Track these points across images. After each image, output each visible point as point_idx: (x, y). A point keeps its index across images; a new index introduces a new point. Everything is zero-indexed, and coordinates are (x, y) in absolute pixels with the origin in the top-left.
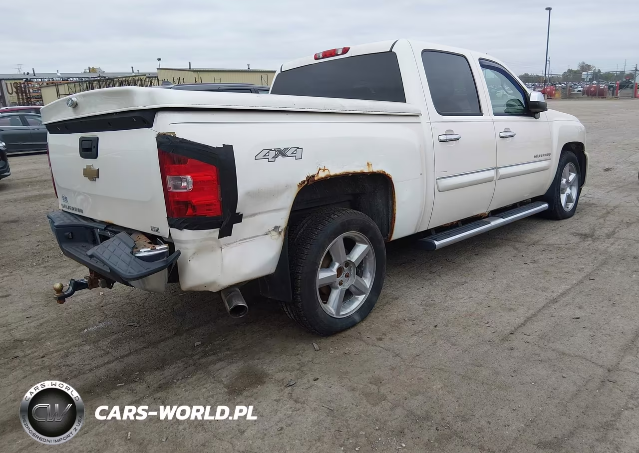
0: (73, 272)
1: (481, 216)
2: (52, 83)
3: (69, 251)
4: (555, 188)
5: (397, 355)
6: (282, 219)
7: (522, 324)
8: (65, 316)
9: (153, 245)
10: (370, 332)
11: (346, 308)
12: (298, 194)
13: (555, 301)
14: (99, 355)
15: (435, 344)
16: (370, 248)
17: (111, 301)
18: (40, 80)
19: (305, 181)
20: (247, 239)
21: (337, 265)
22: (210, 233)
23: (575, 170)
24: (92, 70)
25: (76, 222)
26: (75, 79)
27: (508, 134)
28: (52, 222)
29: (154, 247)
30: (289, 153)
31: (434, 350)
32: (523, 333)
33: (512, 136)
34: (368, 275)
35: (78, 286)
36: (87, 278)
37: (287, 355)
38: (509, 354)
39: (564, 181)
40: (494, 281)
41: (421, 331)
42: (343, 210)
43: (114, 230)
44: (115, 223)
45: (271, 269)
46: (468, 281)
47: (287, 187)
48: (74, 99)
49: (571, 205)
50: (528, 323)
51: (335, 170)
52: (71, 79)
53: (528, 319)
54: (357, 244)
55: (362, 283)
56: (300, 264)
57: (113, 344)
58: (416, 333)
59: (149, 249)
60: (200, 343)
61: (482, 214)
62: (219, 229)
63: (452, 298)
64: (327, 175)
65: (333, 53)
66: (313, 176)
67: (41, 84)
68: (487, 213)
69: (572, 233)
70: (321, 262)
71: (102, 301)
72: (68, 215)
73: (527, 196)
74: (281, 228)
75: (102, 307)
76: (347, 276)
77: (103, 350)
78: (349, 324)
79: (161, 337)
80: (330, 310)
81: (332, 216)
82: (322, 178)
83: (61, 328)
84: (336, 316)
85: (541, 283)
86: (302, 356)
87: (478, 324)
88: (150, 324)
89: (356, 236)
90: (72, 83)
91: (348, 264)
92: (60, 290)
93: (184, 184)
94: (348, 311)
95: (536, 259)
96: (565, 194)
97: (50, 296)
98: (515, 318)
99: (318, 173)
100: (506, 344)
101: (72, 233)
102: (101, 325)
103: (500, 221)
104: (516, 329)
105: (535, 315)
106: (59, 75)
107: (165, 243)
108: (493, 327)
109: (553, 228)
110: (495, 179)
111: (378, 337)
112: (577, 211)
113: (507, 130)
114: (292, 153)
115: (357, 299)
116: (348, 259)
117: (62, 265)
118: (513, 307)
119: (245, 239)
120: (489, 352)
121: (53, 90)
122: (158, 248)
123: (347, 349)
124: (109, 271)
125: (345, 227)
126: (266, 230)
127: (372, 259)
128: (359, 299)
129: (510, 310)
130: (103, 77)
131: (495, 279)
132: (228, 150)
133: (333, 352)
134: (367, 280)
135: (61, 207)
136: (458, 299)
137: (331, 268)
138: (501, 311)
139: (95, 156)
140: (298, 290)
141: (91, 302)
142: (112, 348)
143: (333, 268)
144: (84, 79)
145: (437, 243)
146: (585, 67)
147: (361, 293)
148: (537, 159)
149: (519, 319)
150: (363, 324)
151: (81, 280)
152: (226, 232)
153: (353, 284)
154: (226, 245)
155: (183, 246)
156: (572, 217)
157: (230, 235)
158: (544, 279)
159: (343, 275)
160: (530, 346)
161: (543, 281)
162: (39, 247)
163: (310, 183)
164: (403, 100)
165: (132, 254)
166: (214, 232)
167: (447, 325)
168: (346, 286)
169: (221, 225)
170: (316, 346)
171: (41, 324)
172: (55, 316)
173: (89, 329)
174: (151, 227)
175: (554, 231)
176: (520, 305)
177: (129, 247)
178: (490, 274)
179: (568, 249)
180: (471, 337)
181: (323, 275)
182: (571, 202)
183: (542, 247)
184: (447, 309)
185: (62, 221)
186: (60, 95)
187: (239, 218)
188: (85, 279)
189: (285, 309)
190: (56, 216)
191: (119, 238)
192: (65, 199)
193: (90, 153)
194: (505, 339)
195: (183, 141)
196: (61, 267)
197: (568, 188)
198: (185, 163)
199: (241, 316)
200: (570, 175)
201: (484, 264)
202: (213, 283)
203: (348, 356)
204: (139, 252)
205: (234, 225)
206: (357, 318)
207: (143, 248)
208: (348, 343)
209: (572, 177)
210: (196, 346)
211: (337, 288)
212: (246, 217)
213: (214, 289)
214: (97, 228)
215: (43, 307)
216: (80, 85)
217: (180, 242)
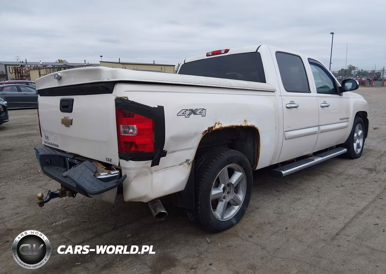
0: (46, 184)
1: (308, 156)
2: (37, 68)
3: (48, 172)
4: (351, 139)
5: (264, 248)
6: (191, 155)
7: (343, 228)
8: (40, 214)
9: (109, 171)
10: (243, 231)
11: (227, 214)
12: (202, 139)
13: (361, 213)
14: (63, 242)
15: (288, 241)
16: (244, 175)
17: (71, 204)
18: (29, 66)
19: (207, 130)
20: (169, 167)
21: (223, 186)
22: (146, 163)
23: (362, 128)
24: (60, 61)
25: (53, 153)
26: (50, 66)
27: (325, 105)
28: (37, 152)
29: (109, 172)
30: (198, 113)
31: (288, 245)
32: (344, 234)
33: (327, 106)
34: (241, 192)
35: (53, 195)
36: (60, 190)
37: (189, 246)
38: (338, 249)
39: (355, 135)
40: (319, 198)
41: (277, 232)
42: (228, 150)
43: (79, 159)
44: (80, 155)
45: (182, 188)
46: (302, 197)
47: (196, 134)
48: (59, 74)
49: (359, 150)
50: (347, 228)
51: (226, 124)
52: (48, 66)
53: (346, 225)
54: (235, 172)
55: (238, 197)
56: (200, 185)
57: (73, 234)
58: (274, 233)
59: (107, 173)
60: (130, 235)
61: (308, 154)
62: (151, 161)
63: (294, 209)
64: (221, 127)
65: (219, 52)
66: (212, 128)
67: (30, 68)
68: (311, 154)
69: (362, 168)
70: (214, 184)
71: (65, 204)
72: (48, 149)
73: (334, 144)
74: (190, 161)
75: (65, 208)
76: (228, 193)
77: (66, 238)
78: (229, 225)
79: (104, 230)
80: (217, 215)
81: (222, 154)
82: (218, 129)
83: (38, 222)
84: (221, 219)
85: (349, 200)
86: (199, 247)
87: (314, 228)
88: (97, 221)
89: (235, 167)
90: (49, 68)
91: (229, 185)
92: (41, 198)
93: (131, 131)
94: (229, 216)
95: (343, 184)
96: (356, 143)
97: (31, 200)
98: (338, 224)
99: (215, 126)
100: (335, 242)
101: (50, 160)
102: (64, 221)
103: (320, 159)
104: (340, 232)
105: (350, 222)
106: (41, 63)
107: (117, 169)
108: (324, 230)
109: (350, 164)
110: (317, 133)
111: (249, 235)
112: (362, 154)
113: (325, 103)
114: (200, 113)
115: (234, 208)
116: (230, 182)
117: (39, 179)
118: (335, 216)
119: (167, 168)
120: (325, 247)
121: (37, 72)
122: (112, 173)
123: (230, 243)
124: (76, 187)
125: (229, 161)
126: (181, 162)
127: (244, 182)
128: (235, 208)
129: (334, 218)
130: (67, 65)
131: (319, 197)
132: (161, 109)
133: (220, 245)
134: (241, 195)
135: (43, 143)
136: (298, 210)
137: (219, 187)
138: (327, 219)
139: (71, 111)
140: (199, 202)
141: (57, 204)
142: (72, 237)
143: (220, 187)
144: (55, 66)
145: (283, 172)
146: (352, 68)
147: (237, 205)
148: (341, 121)
149: (340, 225)
150: (238, 225)
151: (55, 192)
152: (156, 163)
153: (232, 198)
154: (155, 171)
155: (128, 171)
156: (360, 158)
157: (158, 165)
158: (351, 197)
159: (226, 192)
160: (351, 244)
161: (350, 199)
162: (25, 167)
163: (210, 132)
164: (264, 81)
165: (95, 176)
166: (148, 163)
167: (294, 228)
168: (228, 199)
169: (154, 158)
170: (208, 240)
171: (25, 219)
172: (34, 213)
173: (57, 223)
174: (106, 158)
175: (351, 166)
176: (339, 215)
177: (93, 172)
178: (316, 194)
179: (362, 178)
180: (311, 237)
181: (214, 192)
182: (359, 148)
183: (345, 177)
184: (292, 216)
185: (44, 152)
186: (41, 75)
187: (164, 154)
188: (58, 191)
189: (188, 214)
190: (40, 149)
191: (85, 165)
192: (47, 138)
193: (68, 109)
194: (333, 239)
195: (133, 103)
196: (38, 180)
197: (358, 139)
198: (133, 117)
199: (162, 220)
200: (359, 131)
201: (311, 187)
202: (145, 197)
203: (231, 248)
204: (99, 175)
205: (161, 158)
206: (234, 221)
207: (102, 172)
208: (229, 238)
209: (360, 132)
210: (128, 237)
211: (222, 201)
212: (169, 153)
213: (145, 201)
214: (68, 157)
215: (26, 207)
216: (53, 70)
217: (126, 169)
